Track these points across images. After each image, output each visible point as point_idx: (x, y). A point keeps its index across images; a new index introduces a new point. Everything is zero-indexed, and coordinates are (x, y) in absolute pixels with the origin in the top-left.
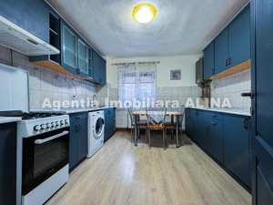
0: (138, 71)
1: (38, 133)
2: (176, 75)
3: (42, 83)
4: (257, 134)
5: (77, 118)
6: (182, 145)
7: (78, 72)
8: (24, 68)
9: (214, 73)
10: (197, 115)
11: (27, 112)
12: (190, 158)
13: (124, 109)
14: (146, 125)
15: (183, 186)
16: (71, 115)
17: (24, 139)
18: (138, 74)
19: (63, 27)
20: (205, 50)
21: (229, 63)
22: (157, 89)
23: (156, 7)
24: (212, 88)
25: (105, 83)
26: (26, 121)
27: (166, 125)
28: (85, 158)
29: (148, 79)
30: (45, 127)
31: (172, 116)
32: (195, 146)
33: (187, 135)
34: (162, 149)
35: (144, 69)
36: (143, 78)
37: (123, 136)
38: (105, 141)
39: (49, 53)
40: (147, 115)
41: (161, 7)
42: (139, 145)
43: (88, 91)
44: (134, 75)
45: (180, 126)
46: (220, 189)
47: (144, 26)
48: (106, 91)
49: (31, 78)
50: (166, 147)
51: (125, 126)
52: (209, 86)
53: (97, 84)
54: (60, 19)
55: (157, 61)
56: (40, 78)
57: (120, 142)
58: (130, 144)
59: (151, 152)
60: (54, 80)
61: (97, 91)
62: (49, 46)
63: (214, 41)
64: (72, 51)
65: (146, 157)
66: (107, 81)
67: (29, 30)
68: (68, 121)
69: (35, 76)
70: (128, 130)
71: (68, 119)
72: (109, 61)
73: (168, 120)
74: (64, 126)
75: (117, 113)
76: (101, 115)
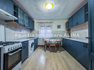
0: (46, 25)
1: (10, 51)
2: (59, 27)
3: (11, 30)
4: (91, 52)
5: (24, 43)
6: (61, 51)
7: (24, 26)
8: (3, 25)
9: (72, 27)
10: (67, 41)
11: (5, 42)
12: (65, 56)
13: (41, 39)
14: (49, 44)
15: (63, 67)
16: (22, 42)
17: (4, 54)
18: (46, 26)
19: (19, 9)
20: (69, 19)
21: (77, 24)
22: (53, 31)
23: (53, 4)
24: (71, 31)
25: (34, 29)
26: (5, 47)
27: (56, 44)
28: (27, 57)
29: (49, 28)
30: (12, 48)
31: (58, 41)
32: (66, 51)
33: (63, 47)
34: (55, 53)
35: (48, 24)
36: (47, 28)
37: (40, 48)
38: (34, 50)
39: (14, 19)
40: (49, 41)
41: (55, 4)
42: (47, 51)
43: (28, 32)
44: (44, 26)
45: (61, 44)
46: (76, 67)
47: (49, 10)
48: (34, 32)
49: (6, 28)
50: (56, 52)
51: (41, 44)
52: (70, 31)
53: (31, 29)
54: (18, 6)
55: (52, 22)
56: (10, 28)
57: (40, 51)
58: (43, 51)
59: (51, 54)
60: (15, 29)
61: (31, 32)
62: (14, 17)
63: (72, 16)
64: (22, 18)
65: (49, 56)
66: (35, 29)
67: (6, 11)
68: (21, 45)
69: (7, 27)
70: (42, 46)
71: (21, 44)
72: (35, 21)
73: (57, 42)
74: (20, 47)
75: (38, 40)
76: (33, 41)
